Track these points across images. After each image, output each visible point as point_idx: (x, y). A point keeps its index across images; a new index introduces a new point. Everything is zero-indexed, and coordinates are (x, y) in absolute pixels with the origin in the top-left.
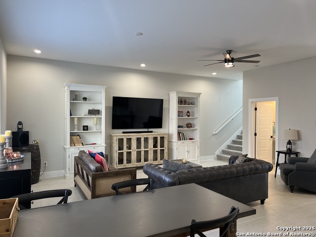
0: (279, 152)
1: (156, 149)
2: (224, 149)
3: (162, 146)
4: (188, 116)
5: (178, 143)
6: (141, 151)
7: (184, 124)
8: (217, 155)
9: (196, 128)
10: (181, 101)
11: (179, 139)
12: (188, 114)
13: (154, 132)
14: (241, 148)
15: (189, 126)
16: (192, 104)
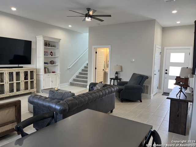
0: (111, 79)
1: (27, 81)
2: (74, 78)
3: (32, 78)
4: (52, 55)
5: (45, 76)
6: (13, 83)
7: (48, 61)
8: (70, 82)
9: (57, 64)
10: (47, 44)
11: (45, 72)
12: (51, 54)
13: (24, 67)
14: (87, 77)
15: (52, 63)
16: (54, 46)
